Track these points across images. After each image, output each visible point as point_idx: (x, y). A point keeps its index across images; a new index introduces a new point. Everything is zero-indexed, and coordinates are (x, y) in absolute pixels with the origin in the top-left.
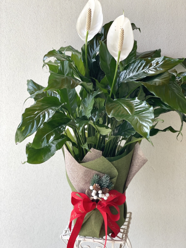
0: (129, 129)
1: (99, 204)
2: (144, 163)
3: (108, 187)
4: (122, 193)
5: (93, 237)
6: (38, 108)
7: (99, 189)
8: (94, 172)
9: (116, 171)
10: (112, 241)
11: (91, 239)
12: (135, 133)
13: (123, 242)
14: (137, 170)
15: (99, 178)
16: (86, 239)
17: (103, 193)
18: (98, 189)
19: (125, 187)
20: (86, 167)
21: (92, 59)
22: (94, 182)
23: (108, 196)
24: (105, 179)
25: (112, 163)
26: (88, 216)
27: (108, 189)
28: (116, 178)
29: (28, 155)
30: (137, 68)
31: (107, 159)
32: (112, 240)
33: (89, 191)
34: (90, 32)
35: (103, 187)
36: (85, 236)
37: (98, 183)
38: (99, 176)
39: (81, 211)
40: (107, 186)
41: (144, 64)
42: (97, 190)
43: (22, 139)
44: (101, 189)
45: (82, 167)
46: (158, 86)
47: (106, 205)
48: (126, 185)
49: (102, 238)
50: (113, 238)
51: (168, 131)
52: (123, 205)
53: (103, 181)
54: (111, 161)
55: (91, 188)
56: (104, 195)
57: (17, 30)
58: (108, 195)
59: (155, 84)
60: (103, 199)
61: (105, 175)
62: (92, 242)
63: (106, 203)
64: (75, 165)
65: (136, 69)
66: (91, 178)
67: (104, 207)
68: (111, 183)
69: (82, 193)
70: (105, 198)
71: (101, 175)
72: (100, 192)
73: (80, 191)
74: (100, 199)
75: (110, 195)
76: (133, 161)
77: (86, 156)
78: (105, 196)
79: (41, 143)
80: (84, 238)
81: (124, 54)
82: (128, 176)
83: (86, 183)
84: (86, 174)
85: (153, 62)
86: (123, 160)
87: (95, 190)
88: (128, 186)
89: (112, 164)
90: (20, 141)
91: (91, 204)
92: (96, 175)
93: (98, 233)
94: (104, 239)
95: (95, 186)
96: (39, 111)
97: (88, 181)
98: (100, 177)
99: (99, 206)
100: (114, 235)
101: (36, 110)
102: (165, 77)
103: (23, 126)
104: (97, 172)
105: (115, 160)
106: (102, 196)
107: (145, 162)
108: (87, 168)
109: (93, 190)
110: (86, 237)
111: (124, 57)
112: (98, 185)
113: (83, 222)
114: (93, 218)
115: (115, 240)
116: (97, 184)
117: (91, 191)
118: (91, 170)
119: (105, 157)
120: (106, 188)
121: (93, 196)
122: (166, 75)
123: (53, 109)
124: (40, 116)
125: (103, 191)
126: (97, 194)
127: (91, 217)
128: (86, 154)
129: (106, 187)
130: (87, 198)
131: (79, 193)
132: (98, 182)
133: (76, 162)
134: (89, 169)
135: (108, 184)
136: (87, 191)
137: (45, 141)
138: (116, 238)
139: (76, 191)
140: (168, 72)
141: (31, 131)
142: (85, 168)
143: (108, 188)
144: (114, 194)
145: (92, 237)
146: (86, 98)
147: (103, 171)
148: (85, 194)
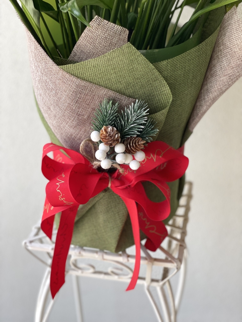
3: (142, 135)
7: (117, 141)
8: (103, 92)
9: (167, 90)
10: (147, 262)
11: (96, 254)
13: (176, 264)
14: (224, 89)
15: (119, 111)
17: (128, 151)
18: (114, 141)
19: (186, 133)
22: (104, 121)
23: (143, 160)
25: (157, 68)
27: (143, 142)
28: (165, 111)
32: (148, 258)
33: (91, 144)
35: (128, 135)
37: (114, 125)
38: (117, 104)
39: (65, 201)
40: (138, 131)
42: (111, 144)
44: (123, 142)
47: (134, 182)
49: (124, 252)
50: (151, 253)
53: (128, 119)
54: (153, 60)
55: (95, 136)
56: (130, 157)
58: (140, 156)
61: (135, 103)
63: (137, 178)
67: (129, 186)
68: (152, 123)
69: (72, 149)
71: (125, 100)
72: (119, 148)
73: (67, 142)
74: (119, 168)
75: (146, 155)
77: (79, 42)
78: (134, 159)
80: (80, 249)
82: (198, 104)
83: (81, 123)
87: (106, 144)
89: (155, 71)
91: (95, 180)
92: (109, 100)
94: (129, 256)
95: (104, 133)
97: (85, 117)
98: (121, 108)
99: (117, 183)
100: (153, 245)
104: (111, 93)
105: (167, 58)
106: (126, 159)
108: (83, 79)
109: (101, 142)
110: (85, 248)
112: (115, 129)
116: (110, 128)
117: (96, 146)
120: (135, 138)
125: (127, 148)
126: (111, 155)
129: (138, 136)
131: (65, 149)
132: (115, 121)
135: (142, 127)
139: (58, 144)
143: (143, 139)
144: (158, 154)
147: (130, 91)
148: (78, 150)
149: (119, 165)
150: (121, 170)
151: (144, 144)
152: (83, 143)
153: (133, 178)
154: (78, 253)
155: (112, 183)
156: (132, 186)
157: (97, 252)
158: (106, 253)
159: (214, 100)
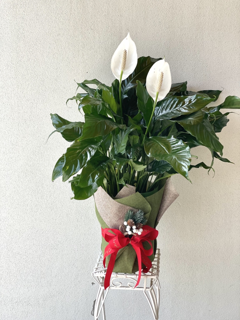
0: (162, 165)
1: (132, 240)
2: (176, 198)
3: (142, 222)
4: (154, 228)
5: (125, 273)
6: (79, 147)
7: (133, 225)
8: (128, 207)
9: (149, 206)
10: (144, 276)
11: (123, 275)
12: (170, 169)
13: (156, 276)
14: (169, 205)
15: (133, 214)
16: (118, 276)
17: (137, 228)
19: (156, 223)
20: (120, 203)
21: (124, 95)
22: (129, 218)
24: (139, 215)
25: (146, 199)
26: (120, 252)
27: (142, 225)
28: (149, 214)
29: (74, 191)
30: (170, 106)
31: (141, 194)
32: (145, 275)
34: (125, 72)
35: (137, 222)
36: (117, 273)
37: (132, 219)
38: (133, 212)
39: (116, 247)
40: (140, 221)
41: (177, 102)
43: (66, 177)
44: (135, 225)
45: (117, 203)
46: (194, 125)
47: (139, 240)
48: (158, 221)
49: (134, 273)
50: (146, 274)
51: (201, 167)
52: (154, 241)
53: (137, 216)
54: (144, 196)
55: (125, 223)
57: (36, 59)
58: (141, 230)
59: (191, 123)
60: (137, 234)
61: (139, 211)
62: (124, 278)
63: (140, 238)
64: (108, 201)
66: (125, 214)
67: (137, 242)
69: (116, 229)
70: (140, 233)
71: (135, 210)
72: (134, 227)
73: (113, 227)
74: (134, 234)
75: (143, 230)
76: (164, 196)
78: (139, 231)
79: (86, 181)
80: (116, 274)
81: (162, 95)
82: (160, 211)
83: (120, 219)
84: (120, 210)
85: (186, 100)
86: (156, 195)
87: (130, 225)
88: (159, 222)
90: (64, 181)
92: (130, 210)
93: (131, 268)
94: (137, 275)
96: (80, 150)
97: (121, 217)
99: (133, 241)
100: (146, 270)
101: (77, 149)
102: (199, 116)
103: (67, 166)
104: (131, 208)
105: (149, 196)
106: (137, 231)
107: (176, 196)
108: (122, 204)
109: (127, 225)
110: (119, 273)
111: (161, 97)
113: (116, 259)
114: (126, 253)
115: (148, 275)
117: (125, 227)
118: (125, 206)
119: (140, 193)
121: (128, 232)
122: (199, 114)
123: (93, 148)
124: (82, 155)
126: (131, 229)
127: (124, 252)
128: (120, 191)
129: (140, 223)
130: (121, 233)
131: (112, 230)
132: (133, 217)
133: (111, 198)
134: (123, 205)
135: (142, 219)
136: (120, 227)
138: (148, 273)
140: (202, 111)
141: (75, 170)
143: (142, 224)
144: (147, 230)
146: (118, 135)
147: (137, 207)
148: (119, 229)
154: (116, 276)
155: (131, 241)
156: (138, 242)
157: (124, 274)
158: (127, 275)
159: (166, 209)
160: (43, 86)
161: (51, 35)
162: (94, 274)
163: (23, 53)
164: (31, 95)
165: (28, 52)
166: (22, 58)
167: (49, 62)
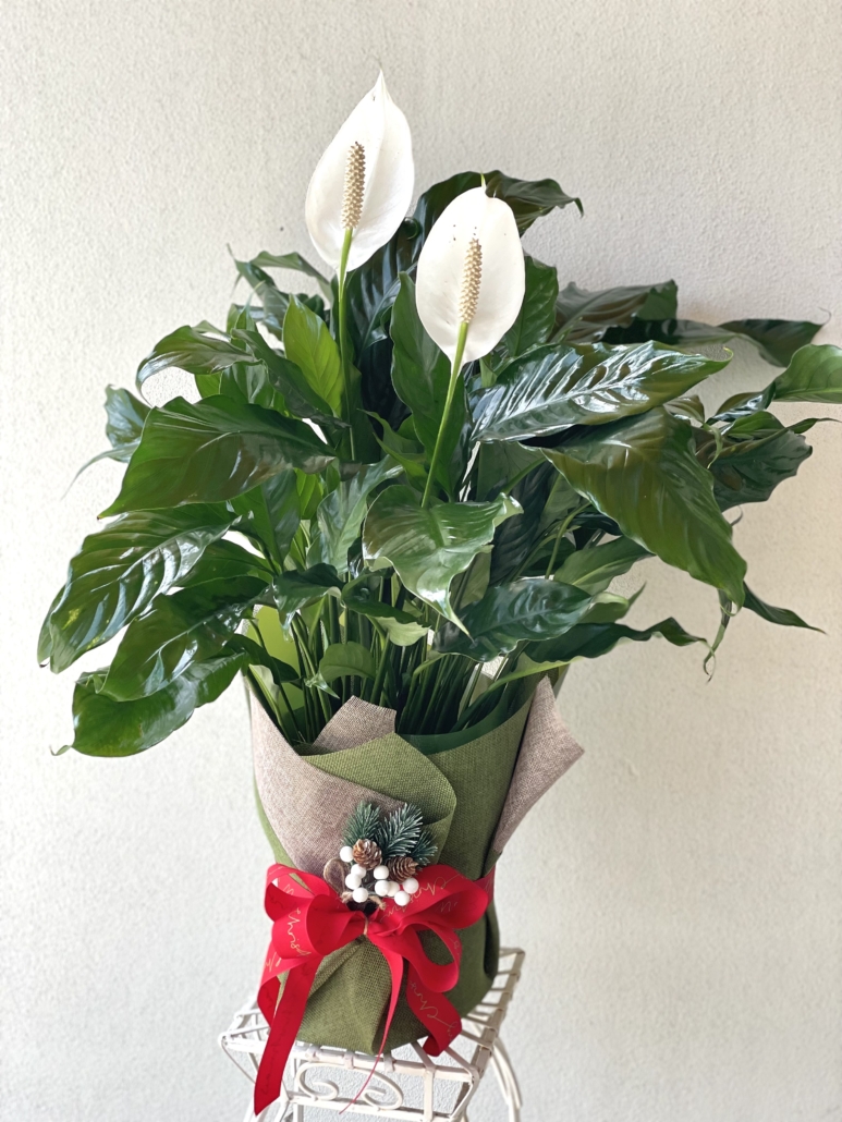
0: (499, 629)
1: (377, 921)
2: (568, 764)
3: (413, 854)
4: (477, 876)
5: (351, 1051)
6: (137, 535)
7: (377, 863)
8: (359, 791)
9: (449, 790)
10: (423, 1070)
11: (340, 1058)
12: (515, 647)
13: (470, 1075)
14: (540, 789)
15: (380, 819)
16: (321, 1057)
17: (393, 878)
18: (373, 861)
19: (489, 855)
20: (326, 772)
21: (373, 329)
22: (359, 833)
23: (415, 891)
24: (404, 826)
25: (433, 761)
26: (331, 964)
27: (413, 865)
28: (447, 820)
30: (548, 383)
32: (427, 1064)
33: (340, 867)
34: (359, 235)
35: (394, 853)
36: (318, 1045)
37: (373, 839)
38: (377, 809)
39: (299, 950)
40: (407, 848)
41: (576, 367)
42: (368, 866)
43: (64, 657)
44: (385, 863)
45: (312, 769)
46: (614, 469)
47: (402, 926)
48: (495, 847)
49: (388, 1053)
50: (431, 1058)
52: (482, 925)
53: (393, 831)
54: (428, 751)
55: (346, 854)
56: (395, 886)
58: (411, 886)
59: (604, 461)
60: (388, 900)
61: (403, 807)
62: (346, 1067)
63: (405, 919)
64: (282, 760)
65: (544, 384)
66: (346, 815)
67: (395, 932)
68: (429, 837)
69: (312, 873)
70: (401, 900)
71: (390, 804)
72: (381, 873)
73: (304, 863)
74: (378, 902)
75: (420, 885)
76: (524, 749)
77: (328, 725)
78: (402, 889)
79: (139, 677)
80: (314, 1050)
81: (484, 336)
82: (505, 810)
83: (328, 834)
84: (325, 799)
85: (608, 363)
86: (481, 750)
87: (362, 865)
88: (505, 849)
89: (431, 765)
90: (56, 669)
91: (345, 919)
92: (368, 803)
93: (368, 1036)
94: (394, 1062)
95: (359, 849)
96: (140, 548)
97: (334, 826)
98: (384, 814)
99: (377, 928)
100: (433, 1048)
101: (127, 544)
102: (648, 430)
104: (370, 793)
105: (447, 749)
106: (389, 889)
107: (572, 755)
108: (333, 774)
109: (354, 863)
110: (323, 1047)
111: (480, 347)
112: (375, 844)
113: (313, 990)
114: (351, 972)
115: (438, 1067)
116: (367, 843)
117: (347, 868)
118: (347, 785)
120: (404, 858)
121: (352, 891)
122: (651, 424)
123: (194, 541)
124: (141, 566)
125: (391, 873)
126: (368, 882)
127: (345, 969)
128: (330, 718)
129: (408, 855)
130: (328, 893)
131: (300, 874)
132: (374, 832)
133: (289, 750)
134: (338, 780)
135: (414, 842)
136: (326, 866)
137: (159, 668)
138: (443, 1059)
139: (289, 865)
140: (664, 411)
141: (103, 627)
142: (326, 777)
143: (415, 860)
144: (439, 885)
145: (345, 1050)
146: (335, 491)
147: (397, 790)
148: (321, 876)
149: (381, 898)
150: (381, 905)
151: (416, 867)
152: (328, 864)
153: (400, 919)
154: (310, 1057)
155: (370, 927)
156: (400, 933)
157: (342, 1054)
158: (358, 1056)
159: (528, 806)
160: (110, 275)
161: (147, 77)
162: (228, 1040)
163: (38, 144)
164: (63, 308)
165: (54, 140)
166: (33, 162)
167: (137, 183)
